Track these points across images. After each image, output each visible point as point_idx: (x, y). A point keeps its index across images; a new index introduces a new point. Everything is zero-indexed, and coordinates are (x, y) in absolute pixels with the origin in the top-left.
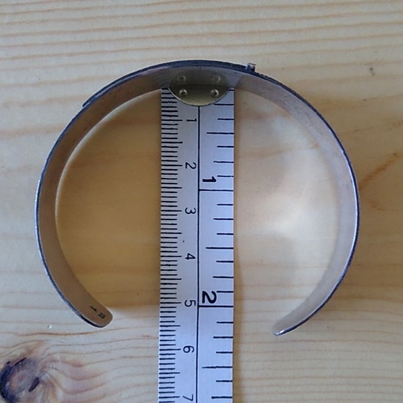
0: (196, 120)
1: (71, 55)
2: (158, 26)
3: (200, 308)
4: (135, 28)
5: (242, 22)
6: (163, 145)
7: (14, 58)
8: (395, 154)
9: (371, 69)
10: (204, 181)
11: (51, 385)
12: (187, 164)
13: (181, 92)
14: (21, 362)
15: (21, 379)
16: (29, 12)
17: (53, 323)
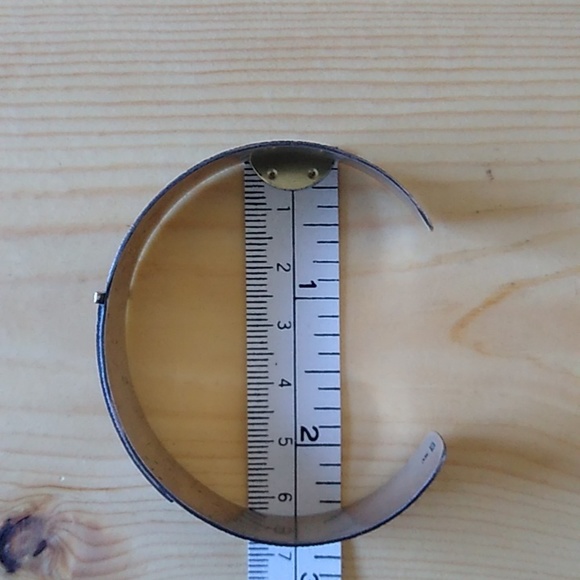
0: (289, 209)
1: (102, 134)
2: (215, 101)
3: (298, 448)
4: (186, 103)
5: (324, 101)
6: (248, 241)
7: (27, 135)
8: (513, 284)
9: (489, 172)
10: (301, 286)
11: (61, 550)
12: (278, 265)
13: (269, 173)
14: (25, 521)
15: (24, 541)
16: (49, 76)
17: (66, 475)
